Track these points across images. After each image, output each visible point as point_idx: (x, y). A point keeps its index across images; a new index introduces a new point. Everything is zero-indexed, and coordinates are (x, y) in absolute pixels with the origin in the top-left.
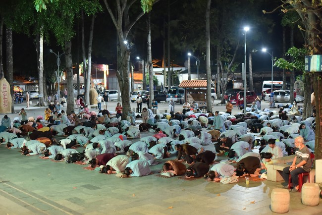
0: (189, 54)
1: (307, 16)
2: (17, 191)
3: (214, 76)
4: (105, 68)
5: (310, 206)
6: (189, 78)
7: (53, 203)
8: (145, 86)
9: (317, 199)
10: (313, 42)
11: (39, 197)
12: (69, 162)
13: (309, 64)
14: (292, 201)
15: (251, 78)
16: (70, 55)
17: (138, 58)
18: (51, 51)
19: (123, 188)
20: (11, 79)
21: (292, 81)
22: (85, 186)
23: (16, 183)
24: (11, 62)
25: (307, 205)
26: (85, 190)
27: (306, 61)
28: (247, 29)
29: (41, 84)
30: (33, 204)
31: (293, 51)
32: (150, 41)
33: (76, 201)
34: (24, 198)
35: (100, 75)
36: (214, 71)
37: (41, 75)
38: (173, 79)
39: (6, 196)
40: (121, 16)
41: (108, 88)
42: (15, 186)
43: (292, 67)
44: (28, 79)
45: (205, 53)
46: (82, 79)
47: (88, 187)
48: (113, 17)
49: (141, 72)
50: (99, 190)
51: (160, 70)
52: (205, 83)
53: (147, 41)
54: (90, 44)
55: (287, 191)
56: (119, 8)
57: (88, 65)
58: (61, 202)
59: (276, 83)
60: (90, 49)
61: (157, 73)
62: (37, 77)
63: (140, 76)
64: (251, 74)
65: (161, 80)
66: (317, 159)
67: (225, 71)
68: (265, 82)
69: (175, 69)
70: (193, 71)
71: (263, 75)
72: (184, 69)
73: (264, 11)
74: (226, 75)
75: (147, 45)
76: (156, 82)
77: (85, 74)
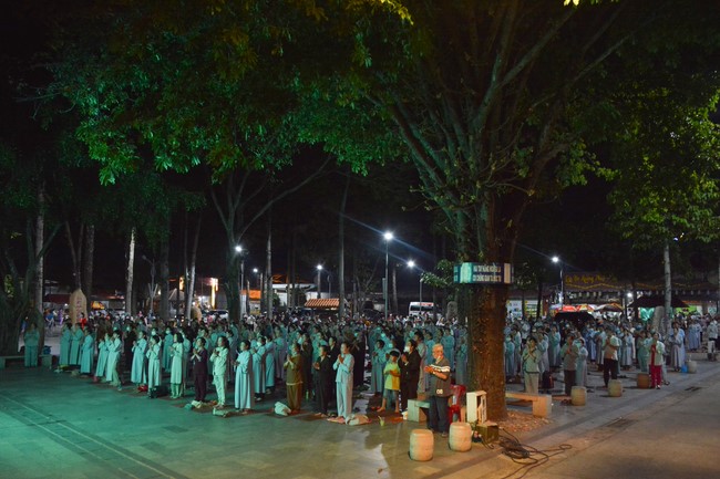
0: (320, 267)
1: (456, 215)
2: (74, 433)
3: (349, 295)
4: (214, 282)
5: (460, 451)
6: (319, 297)
7: (121, 450)
8: (264, 306)
9: (469, 443)
10: (463, 247)
11: (104, 441)
12: (152, 397)
13: (459, 274)
14: (436, 446)
15: (395, 298)
16: (167, 262)
17: (255, 270)
18: (144, 257)
19: (220, 431)
20: (89, 291)
21: (444, 302)
22: (168, 428)
23: (74, 423)
24: (90, 270)
25: (456, 451)
26: (167, 433)
27: (456, 271)
28: (388, 236)
29: (129, 300)
30: (93, 451)
31: (443, 264)
32: (269, 248)
33: (153, 447)
34: (82, 442)
35: (207, 291)
36: (348, 290)
37: (130, 288)
38: (298, 297)
39: (57, 440)
40: (232, 215)
41: (216, 307)
42: (73, 427)
43: (443, 284)
44: (113, 294)
45: (338, 266)
46: (182, 294)
47: (172, 429)
48: (222, 216)
49: (258, 289)
50: (187, 433)
51: (283, 286)
52: (336, 302)
53: (266, 248)
54: (195, 251)
55: (430, 432)
56: (230, 204)
57: (190, 277)
58: (131, 449)
59: (426, 304)
60: (194, 257)
61: (279, 291)
62: (123, 290)
63: (257, 294)
64: (395, 293)
65: (284, 298)
66: (470, 391)
67: (363, 289)
68: (412, 304)
69: (302, 286)
70: (324, 288)
71: (409, 296)
72: (313, 286)
73: (404, 208)
74: (363, 294)
75: (266, 254)
76: (277, 301)
77: (186, 289)
